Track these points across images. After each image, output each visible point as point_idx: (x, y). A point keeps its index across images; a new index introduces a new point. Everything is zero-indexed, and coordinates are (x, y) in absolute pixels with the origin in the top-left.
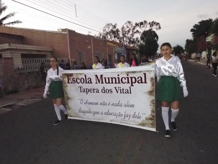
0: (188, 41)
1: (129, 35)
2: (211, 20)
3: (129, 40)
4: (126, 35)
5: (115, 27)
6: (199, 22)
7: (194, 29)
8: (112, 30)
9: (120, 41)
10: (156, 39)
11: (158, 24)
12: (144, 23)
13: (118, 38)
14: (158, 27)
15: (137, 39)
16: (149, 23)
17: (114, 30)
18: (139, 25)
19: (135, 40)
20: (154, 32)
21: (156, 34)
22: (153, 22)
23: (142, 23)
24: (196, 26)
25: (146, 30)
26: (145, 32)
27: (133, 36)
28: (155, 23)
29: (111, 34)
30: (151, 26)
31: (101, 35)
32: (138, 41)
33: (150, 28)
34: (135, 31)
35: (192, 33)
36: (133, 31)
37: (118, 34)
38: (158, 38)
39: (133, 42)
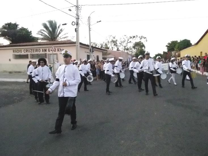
0: (164, 52)
1: (124, 44)
2: (177, 41)
3: (124, 47)
4: (122, 44)
5: (114, 38)
6: (171, 42)
7: (168, 45)
8: (112, 40)
9: (118, 48)
10: (143, 48)
11: (145, 38)
12: (136, 37)
13: (116, 46)
14: (145, 40)
15: (130, 47)
16: (139, 37)
17: (114, 40)
18: (132, 38)
19: (129, 48)
20: (142, 43)
21: (144, 45)
22: (142, 36)
23: (134, 37)
24: (169, 44)
25: (137, 42)
26: (136, 43)
27: (127, 45)
28: (143, 37)
29: (112, 43)
30: (140, 39)
31: (104, 43)
32: (131, 49)
33: (140, 41)
34: (129, 41)
35: (167, 47)
36: (127, 42)
37: (116, 42)
38: (145, 48)
39: (127, 49)
